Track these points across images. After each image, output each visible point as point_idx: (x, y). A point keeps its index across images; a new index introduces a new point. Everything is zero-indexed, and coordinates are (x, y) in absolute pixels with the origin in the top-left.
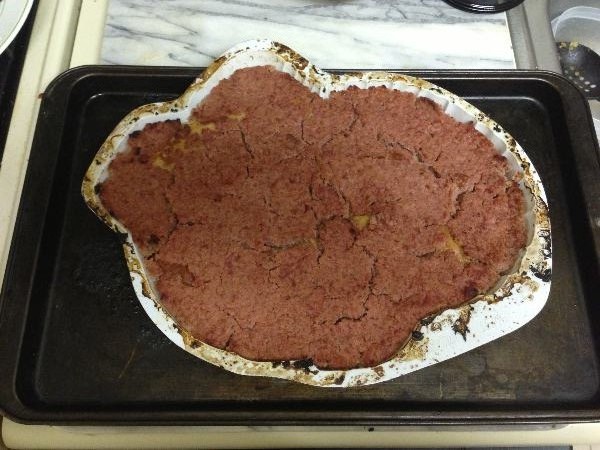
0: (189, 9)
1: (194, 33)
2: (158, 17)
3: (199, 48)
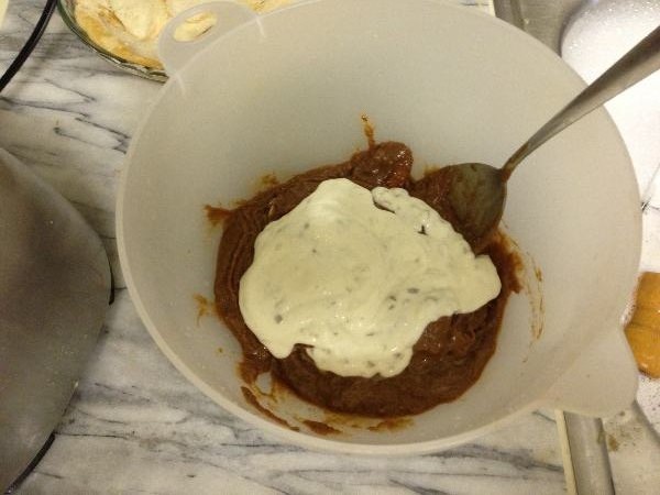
0: (88, 69)
1: (90, 99)
2: (48, 81)
3: (93, 120)
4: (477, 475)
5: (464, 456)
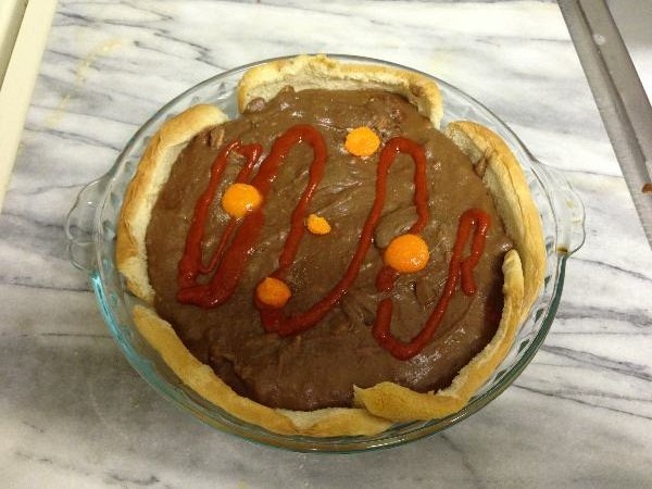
1: (167, 18)
2: (122, 2)
3: (174, 35)
4: (597, 333)
5: (583, 317)
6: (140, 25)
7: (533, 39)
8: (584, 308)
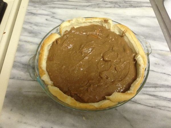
0: (52, 7)
1: (54, 13)
2: (43, 9)
4: (164, 91)
5: (160, 87)
6: (47, 15)
7: (146, 17)
8: (161, 85)
